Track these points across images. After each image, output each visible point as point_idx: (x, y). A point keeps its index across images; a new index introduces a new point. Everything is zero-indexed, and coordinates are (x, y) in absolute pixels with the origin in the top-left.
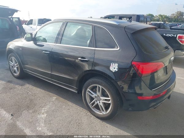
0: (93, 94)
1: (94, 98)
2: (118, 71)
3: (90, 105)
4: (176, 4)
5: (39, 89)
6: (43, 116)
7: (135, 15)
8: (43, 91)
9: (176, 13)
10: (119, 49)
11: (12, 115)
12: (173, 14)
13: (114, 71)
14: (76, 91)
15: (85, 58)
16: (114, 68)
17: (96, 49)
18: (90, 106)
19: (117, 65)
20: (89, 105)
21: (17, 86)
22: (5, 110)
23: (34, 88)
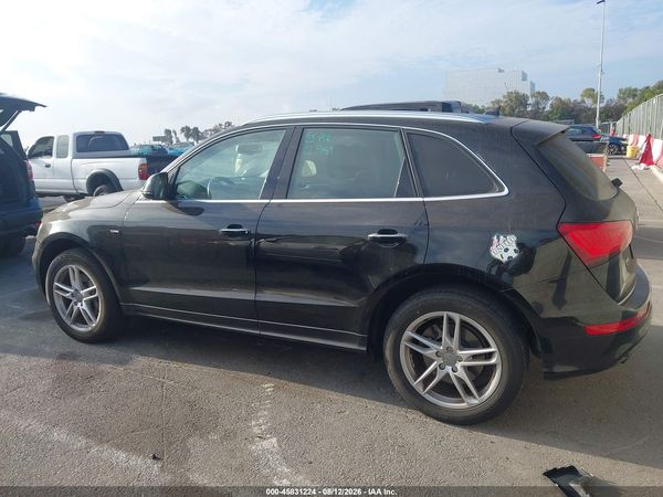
0: (426, 347)
1: (434, 357)
2: (517, 258)
3: (416, 384)
4: (500, 71)
5: (195, 368)
6: (265, 444)
7: (438, 103)
8: (213, 370)
9: (504, 97)
10: (506, 191)
11: (154, 458)
12: (498, 102)
13: (505, 259)
14: (360, 345)
15: (395, 232)
16: (504, 248)
17: (426, 199)
18: (420, 389)
19: (512, 239)
20: (414, 384)
21: (106, 367)
22: (119, 447)
23: (174, 365)
